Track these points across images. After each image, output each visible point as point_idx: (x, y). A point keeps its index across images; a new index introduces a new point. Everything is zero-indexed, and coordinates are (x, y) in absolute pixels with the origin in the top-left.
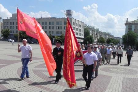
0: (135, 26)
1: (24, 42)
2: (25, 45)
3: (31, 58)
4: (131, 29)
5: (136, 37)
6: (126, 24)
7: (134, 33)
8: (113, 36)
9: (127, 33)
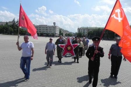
4: (80, 31)
6: (78, 29)
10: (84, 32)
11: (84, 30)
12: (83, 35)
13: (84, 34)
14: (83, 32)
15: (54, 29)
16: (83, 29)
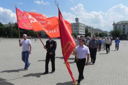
0: (119, 26)
1: (24, 37)
2: (25, 39)
3: (30, 50)
4: (117, 27)
5: (120, 32)
6: (113, 25)
7: (118, 30)
8: (102, 31)
9: (114, 30)
10: (124, 29)
11: (124, 26)
12: (122, 34)
13: (124, 33)
14: (122, 29)
15: (76, 27)
16: (122, 24)
